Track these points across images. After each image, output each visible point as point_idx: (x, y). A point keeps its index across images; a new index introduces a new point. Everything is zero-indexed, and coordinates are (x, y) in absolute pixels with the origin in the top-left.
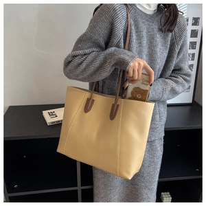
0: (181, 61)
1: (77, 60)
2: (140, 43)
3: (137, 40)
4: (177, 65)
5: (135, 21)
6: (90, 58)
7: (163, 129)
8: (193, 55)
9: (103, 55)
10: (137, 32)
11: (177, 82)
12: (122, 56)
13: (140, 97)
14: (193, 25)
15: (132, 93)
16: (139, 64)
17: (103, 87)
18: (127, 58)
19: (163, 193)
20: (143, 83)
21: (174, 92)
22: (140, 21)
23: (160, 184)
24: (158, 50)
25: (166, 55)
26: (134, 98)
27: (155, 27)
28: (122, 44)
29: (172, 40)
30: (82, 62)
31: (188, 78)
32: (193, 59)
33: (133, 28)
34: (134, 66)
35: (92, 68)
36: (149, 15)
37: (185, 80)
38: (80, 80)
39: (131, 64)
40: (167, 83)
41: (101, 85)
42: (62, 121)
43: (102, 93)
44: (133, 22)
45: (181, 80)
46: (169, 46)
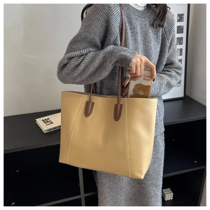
0: (172, 55)
1: (74, 62)
2: (136, 40)
3: (132, 36)
4: (168, 59)
5: (129, 18)
6: (88, 58)
7: (163, 124)
8: (181, 50)
9: (102, 54)
10: (131, 29)
11: (170, 76)
12: (123, 53)
13: (143, 93)
14: (178, 21)
15: (134, 91)
16: (141, 60)
17: (101, 88)
18: (128, 55)
19: (164, 190)
20: (144, 79)
21: (169, 86)
22: (133, 17)
24: (152, 45)
25: (159, 50)
26: (136, 95)
27: (147, 23)
28: (119, 42)
29: (162, 35)
30: (80, 64)
31: (179, 71)
32: (181, 55)
33: (127, 24)
34: (137, 62)
35: (92, 69)
36: (141, 11)
37: (177, 73)
38: (77, 83)
39: (134, 60)
40: (162, 78)
41: (98, 86)
42: (60, 126)
43: (101, 94)
44: (126, 19)
45: (174, 73)
46: (160, 41)
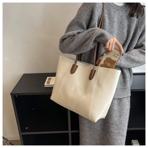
19: (133, 141)
22: (112, 10)
23: (128, 132)
